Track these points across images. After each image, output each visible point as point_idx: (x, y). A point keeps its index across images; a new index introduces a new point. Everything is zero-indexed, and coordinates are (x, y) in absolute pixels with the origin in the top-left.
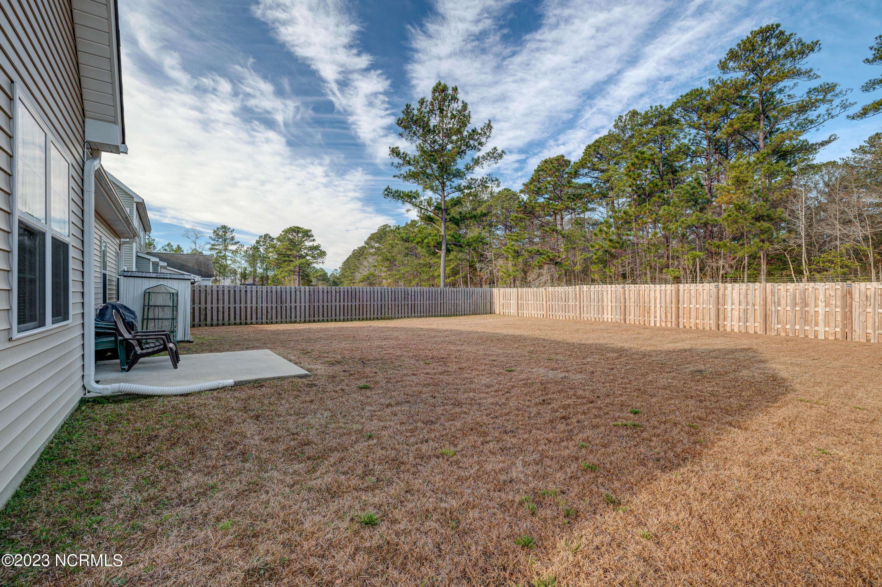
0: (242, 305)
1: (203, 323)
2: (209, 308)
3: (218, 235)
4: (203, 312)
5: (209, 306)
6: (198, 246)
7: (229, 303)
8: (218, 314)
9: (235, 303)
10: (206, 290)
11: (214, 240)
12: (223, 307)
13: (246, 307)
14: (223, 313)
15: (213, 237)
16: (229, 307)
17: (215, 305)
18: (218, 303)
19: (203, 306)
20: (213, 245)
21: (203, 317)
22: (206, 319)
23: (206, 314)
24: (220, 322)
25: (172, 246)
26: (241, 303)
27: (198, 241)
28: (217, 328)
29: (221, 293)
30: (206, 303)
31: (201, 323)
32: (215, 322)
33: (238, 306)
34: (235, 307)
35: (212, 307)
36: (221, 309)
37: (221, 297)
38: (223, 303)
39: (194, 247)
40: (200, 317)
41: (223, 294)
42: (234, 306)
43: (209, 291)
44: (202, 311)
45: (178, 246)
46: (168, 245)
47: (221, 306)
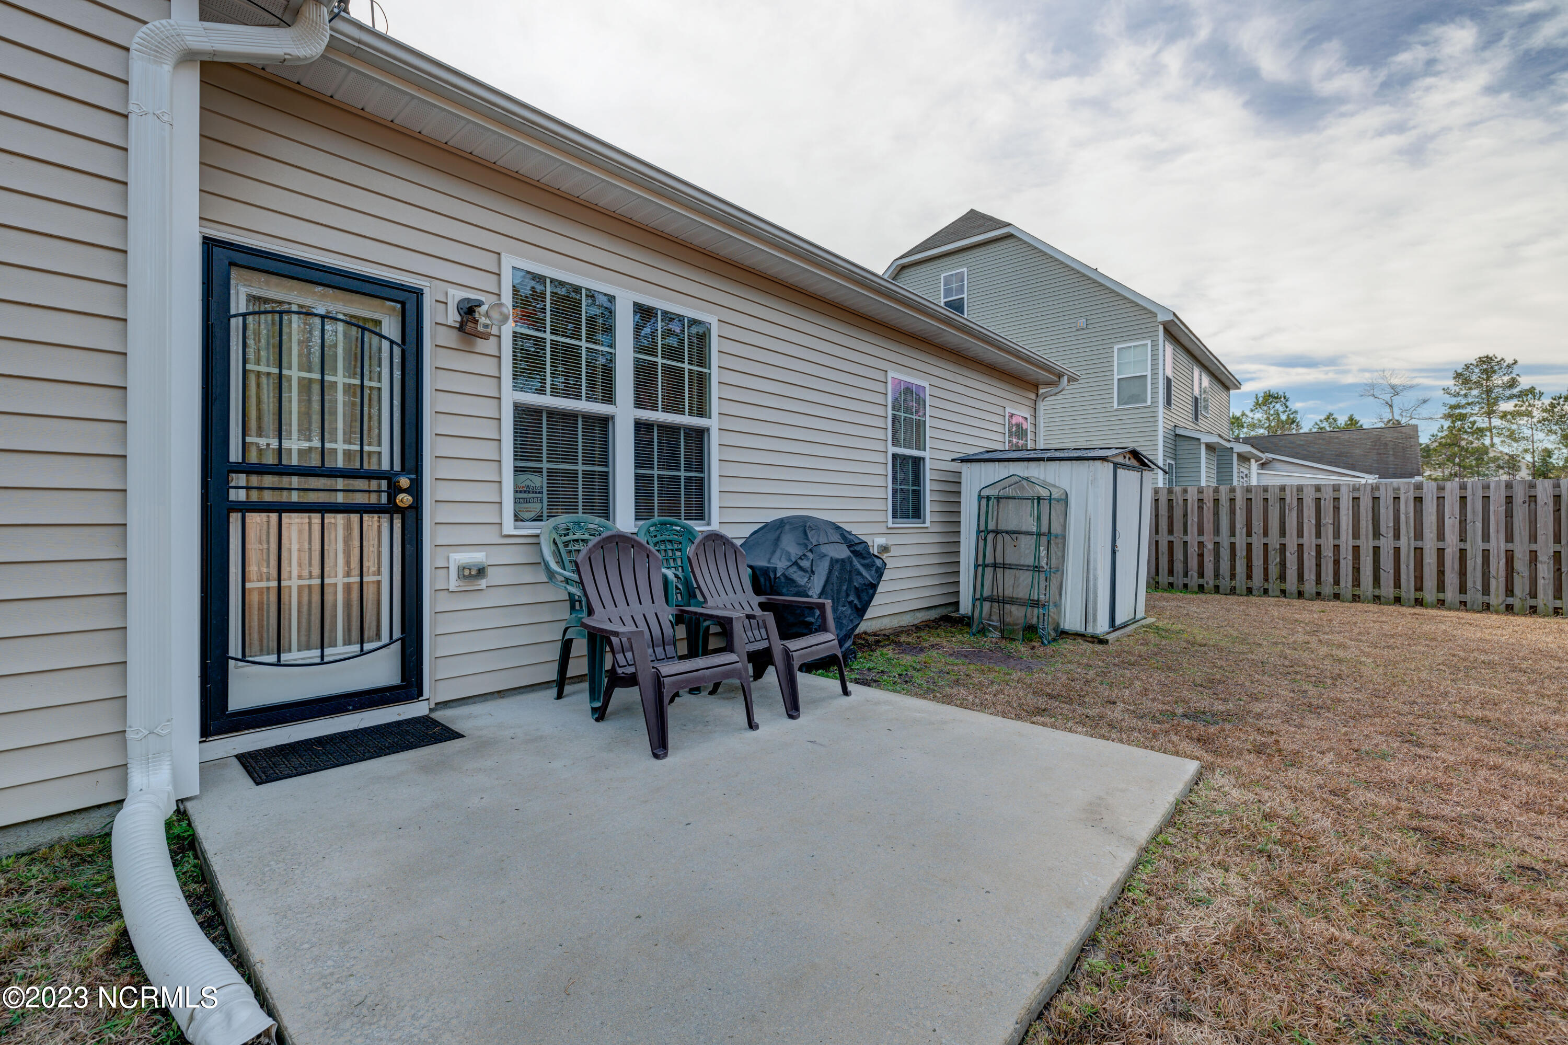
0: (1403, 543)
1: (1274, 586)
2: (1292, 548)
3: (1466, 381)
4: (1274, 559)
5: (1291, 543)
6: (1397, 411)
7: (1356, 535)
8: (1318, 566)
9: (1377, 534)
10: (1283, 500)
11: (1457, 395)
12: (1337, 547)
13: (1419, 551)
14: (1337, 562)
15: (1454, 389)
16: (1356, 549)
17: (1309, 539)
18: (1318, 535)
19: (1274, 540)
20: (1453, 407)
21: (1274, 571)
22: (1282, 577)
23: (1283, 564)
24: (1327, 589)
25: (1335, 420)
26: (1397, 536)
27: (1397, 400)
28: (1317, 605)
29: (1328, 507)
30: (1283, 533)
31: (1270, 586)
32: (1310, 586)
33: (1386, 544)
34: (1376, 550)
35: (1300, 546)
36: (1328, 553)
37: (1327, 519)
38: (1337, 535)
39: (1387, 416)
40: (1266, 570)
41: (1337, 509)
42: (1371, 543)
43: (1291, 499)
44: (1272, 554)
45: (1351, 419)
46: (1327, 418)
47: (1328, 542)
